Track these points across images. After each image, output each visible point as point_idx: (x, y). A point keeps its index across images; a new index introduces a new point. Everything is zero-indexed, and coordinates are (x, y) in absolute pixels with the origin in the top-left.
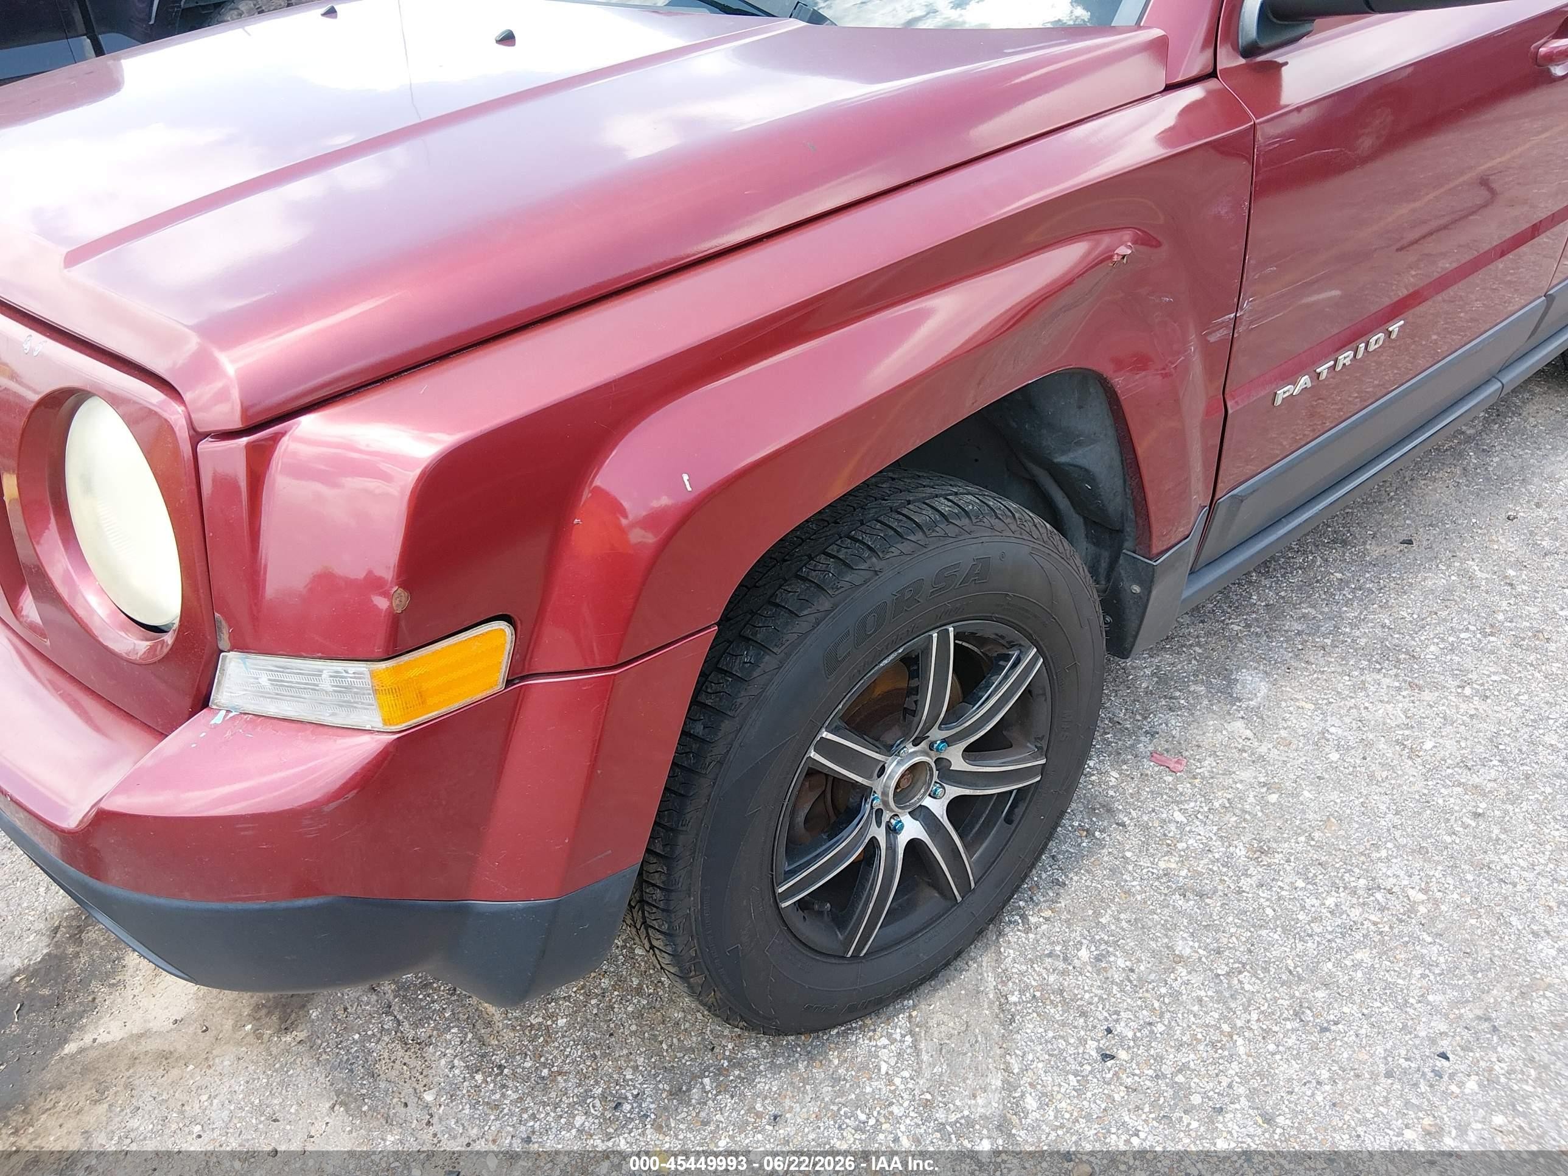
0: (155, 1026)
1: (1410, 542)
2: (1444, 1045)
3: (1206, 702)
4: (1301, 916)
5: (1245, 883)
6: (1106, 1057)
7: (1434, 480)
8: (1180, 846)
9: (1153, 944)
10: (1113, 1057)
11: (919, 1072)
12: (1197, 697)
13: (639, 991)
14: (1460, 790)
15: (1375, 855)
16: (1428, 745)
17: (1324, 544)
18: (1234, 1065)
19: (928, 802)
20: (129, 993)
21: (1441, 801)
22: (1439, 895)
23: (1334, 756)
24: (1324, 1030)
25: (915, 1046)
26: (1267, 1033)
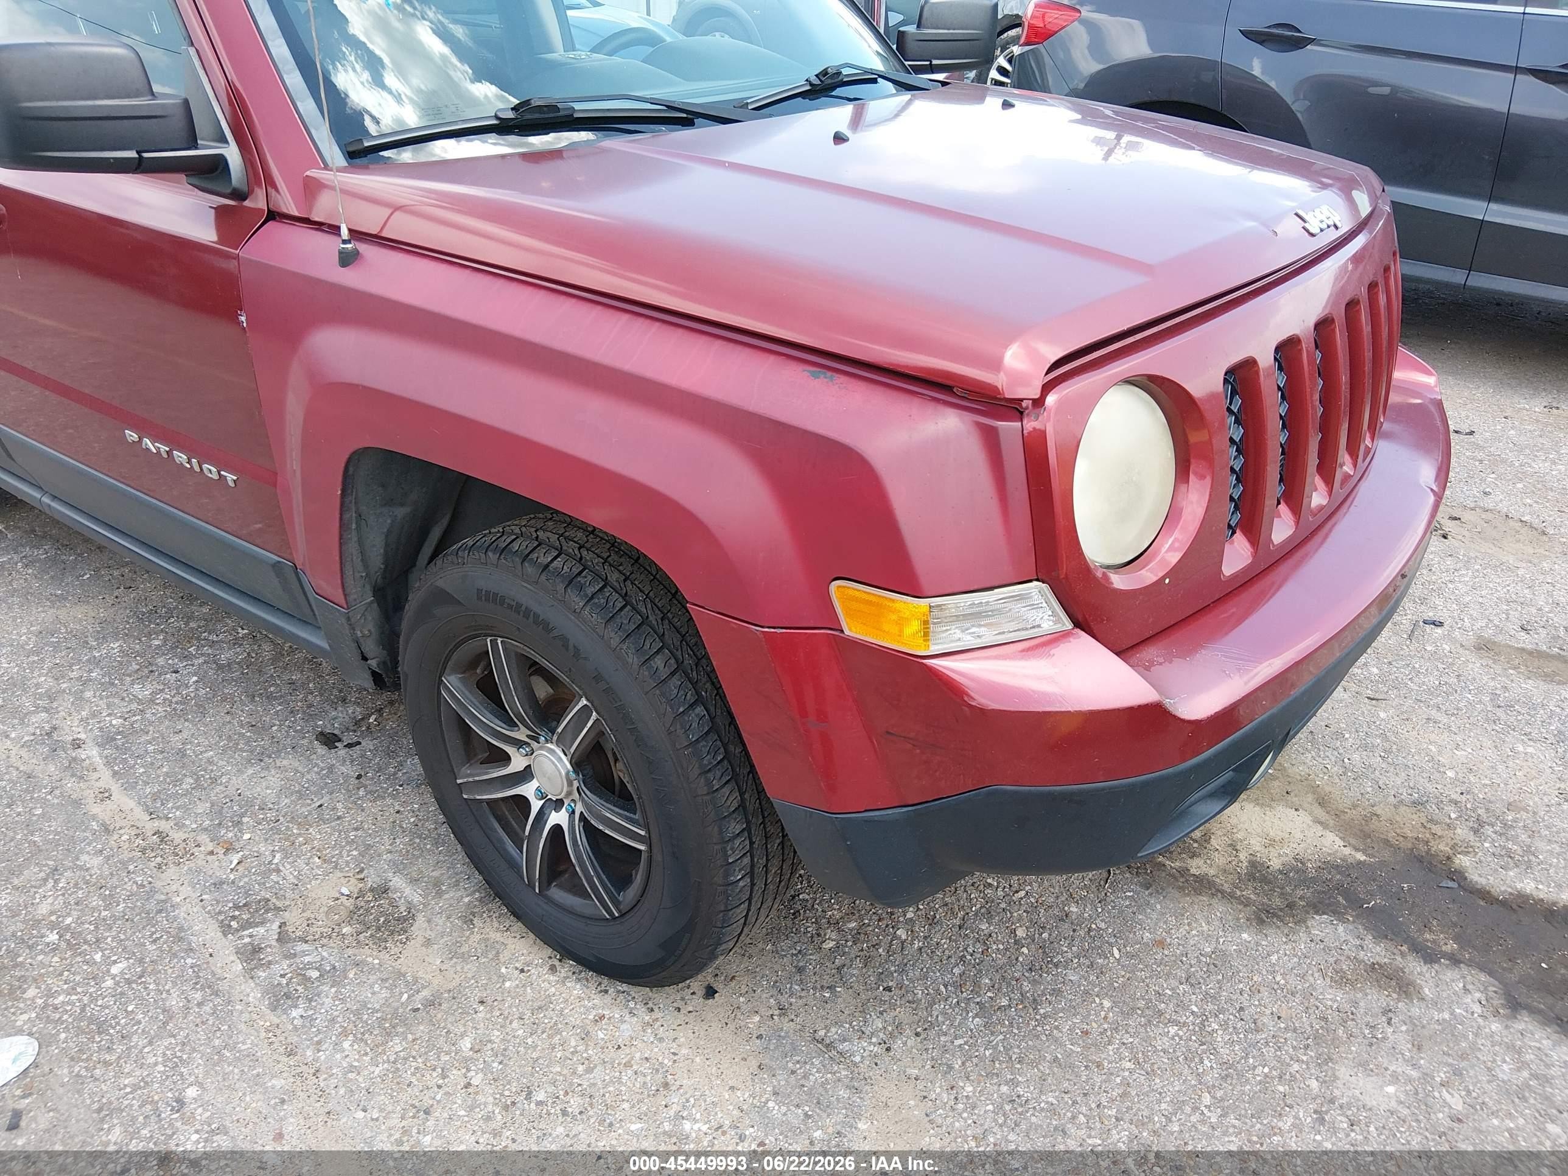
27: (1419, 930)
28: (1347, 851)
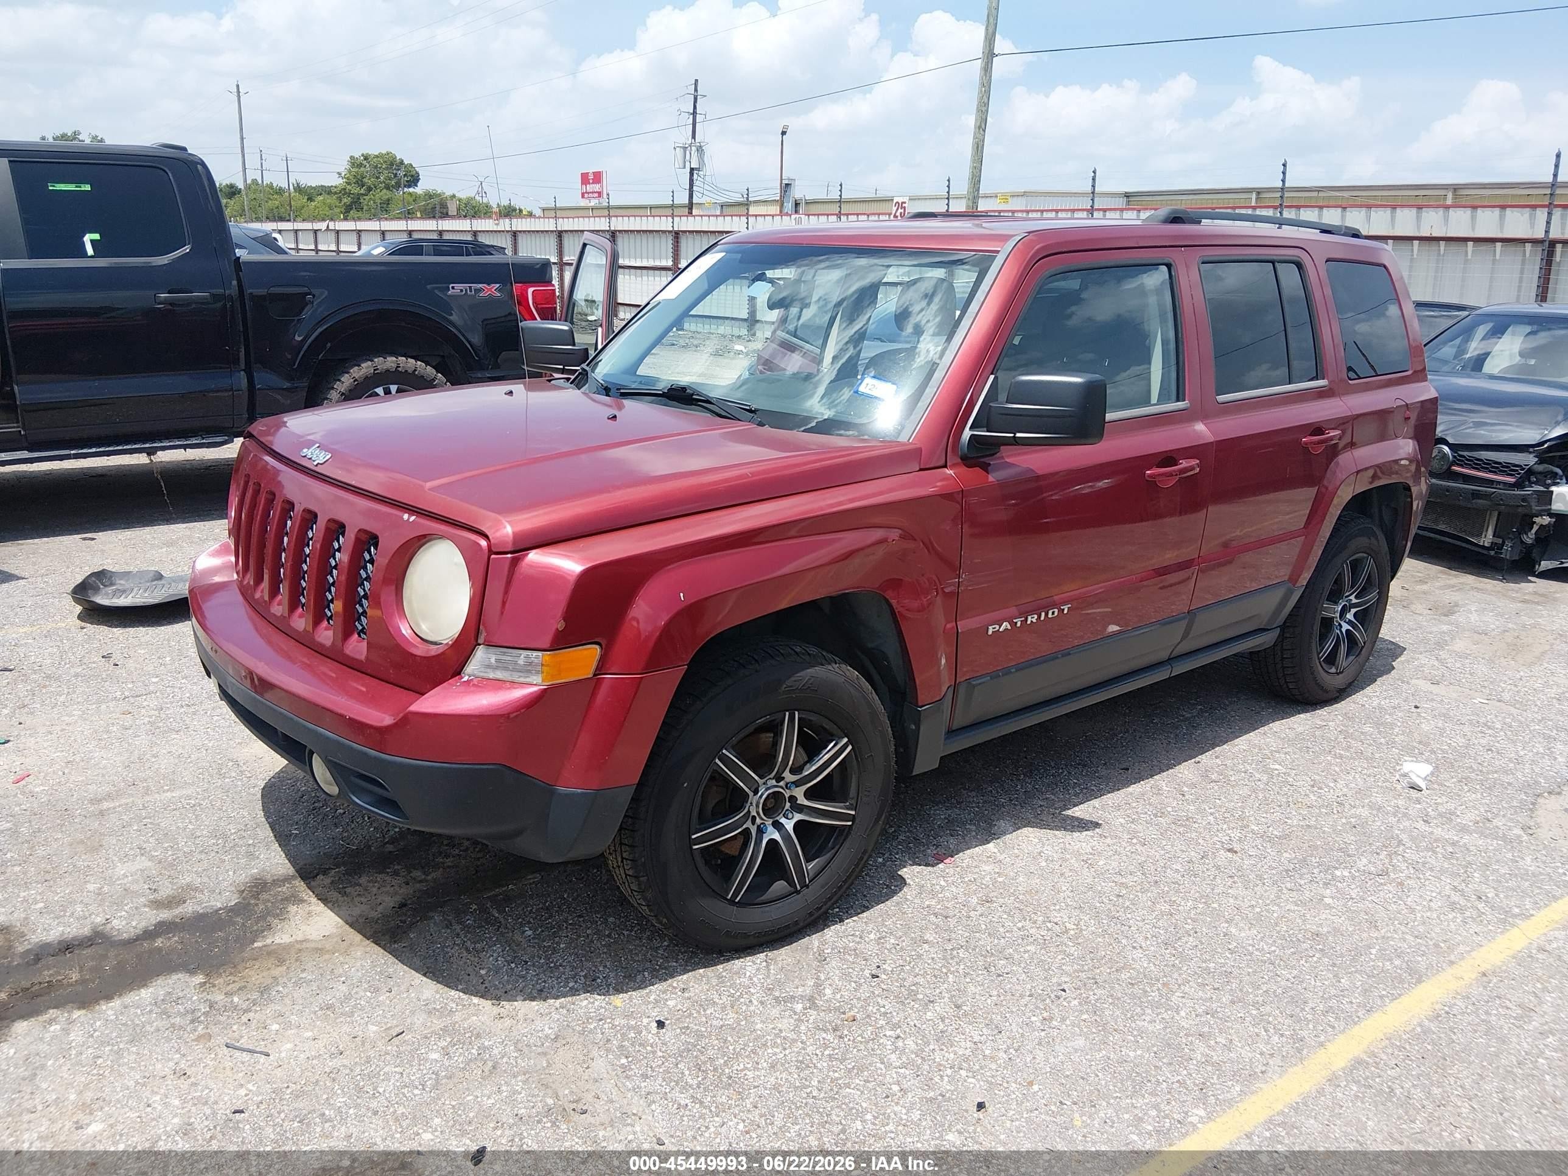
0: (311, 938)
1: (1128, 769)
2: (1065, 986)
3: (974, 833)
4: (1001, 930)
5: (972, 914)
6: (874, 976)
7: (1155, 739)
8: (940, 895)
9: (913, 935)
10: (878, 977)
11: (768, 977)
12: (970, 831)
13: (609, 936)
14: (1114, 884)
15: (1052, 908)
16: (1101, 863)
17: (1071, 765)
18: (945, 985)
19: (783, 820)
20: (292, 923)
21: (1099, 888)
22: (1084, 928)
23: (1044, 864)
24: (999, 975)
25: (767, 966)
26: (966, 975)
27: (183, 938)
28: (269, 941)
